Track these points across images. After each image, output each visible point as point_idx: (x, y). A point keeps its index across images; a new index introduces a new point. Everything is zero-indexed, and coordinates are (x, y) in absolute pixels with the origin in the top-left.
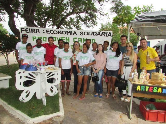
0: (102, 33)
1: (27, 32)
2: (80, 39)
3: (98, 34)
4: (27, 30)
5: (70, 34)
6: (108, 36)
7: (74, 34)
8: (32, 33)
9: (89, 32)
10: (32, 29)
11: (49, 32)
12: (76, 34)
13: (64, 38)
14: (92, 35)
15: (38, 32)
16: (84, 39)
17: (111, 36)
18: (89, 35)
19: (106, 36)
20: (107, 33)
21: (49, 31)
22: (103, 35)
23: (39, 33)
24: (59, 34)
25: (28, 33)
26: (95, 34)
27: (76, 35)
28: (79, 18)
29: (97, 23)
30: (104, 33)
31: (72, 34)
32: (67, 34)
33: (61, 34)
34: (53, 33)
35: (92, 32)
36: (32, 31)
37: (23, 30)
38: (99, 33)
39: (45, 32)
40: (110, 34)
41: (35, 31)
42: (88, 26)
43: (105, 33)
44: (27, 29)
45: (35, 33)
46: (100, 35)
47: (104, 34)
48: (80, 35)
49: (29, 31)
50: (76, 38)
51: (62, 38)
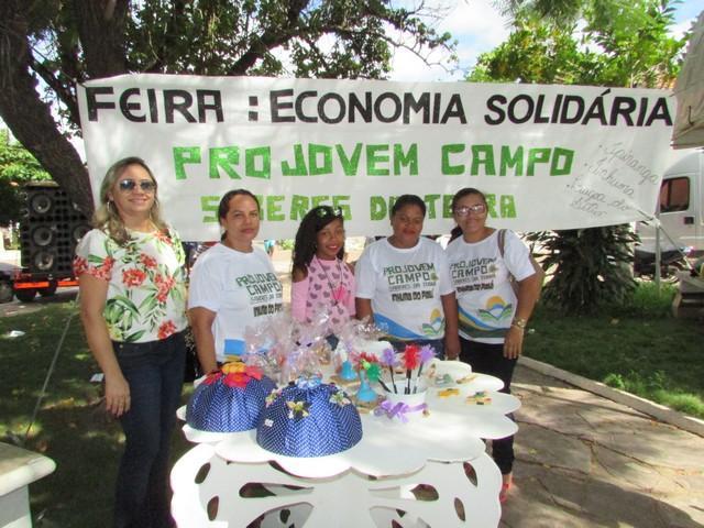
0: (618, 100)
1: (134, 112)
2: (482, 156)
3: (591, 115)
4: (132, 99)
5: (426, 120)
6: (649, 123)
7: (449, 113)
8: (170, 119)
9: (541, 98)
10: (169, 94)
11: (293, 111)
12: (460, 114)
13: (386, 148)
14: (554, 120)
15: (210, 115)
16: (505, 150)
17: (669, 122)
18: (538, 119)
19: (640, 122)
20: (645, 101)
21: (293, 99)
22: (620, 118)
23: (220, 118)
24: (352, 119)
25: (142, 119)
26: (573, 109)
27: (464, 121)
30: (624, 106)
31: (436, 121)
32: (406, 120)
33: (368, 118)
34: (315, 120)
35: (559, 97)
36: (170, 107)
37: (100, 98)
38: (599, 102)
39: (264, 107)
40: (660, 112)
41: (193, 110)
43: (632, 102)
44: (136, 91)
45: (190, 119)
46: (604, 123)
47: (626, 113)
48: (488, 119)
49: (145, 110)
50: (459, 148)
51: (371, 150)
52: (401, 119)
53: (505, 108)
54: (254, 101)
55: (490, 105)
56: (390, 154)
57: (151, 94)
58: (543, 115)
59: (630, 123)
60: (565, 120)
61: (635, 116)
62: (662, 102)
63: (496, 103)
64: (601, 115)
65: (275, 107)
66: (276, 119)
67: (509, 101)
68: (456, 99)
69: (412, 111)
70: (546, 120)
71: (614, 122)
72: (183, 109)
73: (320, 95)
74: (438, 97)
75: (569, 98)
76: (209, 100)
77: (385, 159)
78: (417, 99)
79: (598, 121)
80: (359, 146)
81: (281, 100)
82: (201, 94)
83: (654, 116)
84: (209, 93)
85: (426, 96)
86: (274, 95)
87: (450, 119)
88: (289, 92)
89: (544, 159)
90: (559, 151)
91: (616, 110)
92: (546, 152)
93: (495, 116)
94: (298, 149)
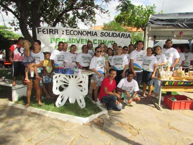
0: (122, 34)
2: (100, 41)
3: (118, 36)
4: (44, 30)
6: (127, 38)
8: (50, 34)
9: (110, 33)
11: (69, 33)
13: (84, 39)
14: (112, 36)
15: (56, 33)
16: (104, 40)
17: (130, 38)
18: (109, 36)
19: (126, 38)
20: (126, 34)
21: (69, 31)
23: (58, 34)
24: (79, 35)
25: (46, 33)
26: (115, 35)
27: (97, 36)
28: (76, 15)
29: (95, 21)
30: (123, 35)
31: (92, 36)
32: (88, 35)
33: (81, 35)
34: (73, 35)
35: (112, 33)
36: (50, 32)
37: (39, 30)
38: (119, 34)
39: (65, 33)
40: (129, 36)
41: (54, 32)
42: (86, 24)
45: (53, 34)
46: (120, 37)
47: (124, 36)
48: (101, 36)
50: (96, 40)
51: (82, 40)
52: (87, 35)
53: (104, 34)
54: (63, 31)
55: (101, 33)
56: (85, 40)
57: (47, 30)
58: (110, 35)
59: (124, 38)
60: (113, 36)
61: (125, 36)
62: (129, 35)
63: (102, 33)
64: (119, 36)
65: (67, 32)
66: (67, 34)
67: (104, 33)
68: (96, 32)
69: (88, 34)
70: (110, 36)
71: (121, 37)
72: (52, 32)
73: (74, 31)
74: (93, 32)
75: (114, 33)
76: (56, 31)
77: (84, 41)
78: (89, 32)
79: (119, 37)
80: (80, 39)
81: (67, 31)
82: (55, 30)
83: (128, 37)
84: (56, 30)
85: (91, 32)
86: (66, 30)
87: (95, 35)
88: (69, 30)
89: (110, 42)
90: (112, 41)
91: (122, 35)
92: (110, 41)
93: (102, 35)
94: (70, 39)
